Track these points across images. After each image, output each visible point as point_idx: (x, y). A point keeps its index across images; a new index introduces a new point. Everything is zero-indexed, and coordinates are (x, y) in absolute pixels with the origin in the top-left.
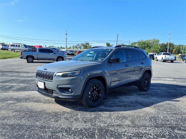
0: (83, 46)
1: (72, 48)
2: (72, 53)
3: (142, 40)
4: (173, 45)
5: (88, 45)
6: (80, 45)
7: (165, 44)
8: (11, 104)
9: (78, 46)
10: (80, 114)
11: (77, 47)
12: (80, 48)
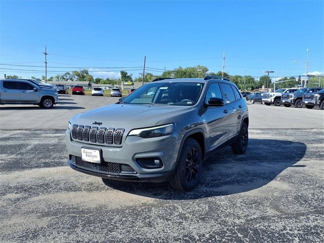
0: (76, 77)
1: (54, 79)
2: (61, 88)
3: (180, 67)
4: (228, 75)
5: (87, 73)
6: (71, 73)
7: (216, 74)
8: (18, 199)
9: (66, 76)
10: (181, 206)
11: (64, 79)
12: (72, 80)
